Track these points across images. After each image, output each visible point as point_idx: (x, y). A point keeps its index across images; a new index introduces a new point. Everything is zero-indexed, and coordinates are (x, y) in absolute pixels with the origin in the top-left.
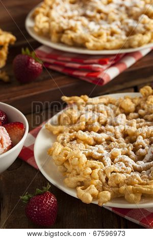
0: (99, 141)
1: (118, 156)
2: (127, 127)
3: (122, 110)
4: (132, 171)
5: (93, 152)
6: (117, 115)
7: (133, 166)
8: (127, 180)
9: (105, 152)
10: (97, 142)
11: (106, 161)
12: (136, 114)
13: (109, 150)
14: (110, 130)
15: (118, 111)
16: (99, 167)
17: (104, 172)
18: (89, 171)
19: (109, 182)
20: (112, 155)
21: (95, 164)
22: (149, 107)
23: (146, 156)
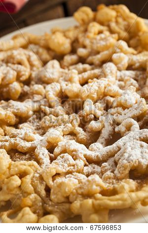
1: (60, 144)
2: (64, 84)
3: (50, 52)
4: (85, 165)
5: (18, 142)
6: (45, 63)
7: (85, 156)
8: (80, 188)
9: (37, 138)
10: (21, 119)
11: (41, 156)
12: (74, 58)
13: (43, 130)
14: (38, 93)
15: (45, 55)
16: (31, 170)
17: (41, 178)
18: (17, 181)
19: (52, 197)
20: (49, 142)
21: (23, 168)
22: (92, 43)
23: (103, 131)
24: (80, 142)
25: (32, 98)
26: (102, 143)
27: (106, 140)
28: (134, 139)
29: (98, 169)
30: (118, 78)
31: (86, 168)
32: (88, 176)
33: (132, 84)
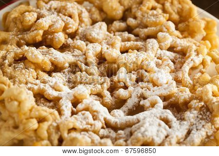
0: (59, 66)
1: (85, 101)
2: (105, 46)
3: (102, 14)
4: (103, 128)
5: (46, 88)
6: (94, 22)
7: (105, 119)
9: (66, 89)
10: (56, 68)
11: (64, 107)
12: (123, 25)
13: (73, 84)
14: (79, 49)
15: (97, 15)
16: (50, 118)
17: (58, 128)
18: (34, 124)
20: (75, 97)
22: (143, 16)
23: (128, 101)
24: (104, 104)
25: (72, 51)
26: (124, 112)
27: (129, 109)
28: (155, 116)
29: (113, 134)
30: (158, 55)
31: (102, 130)
32: (102, 138)
33: (168, 65)
